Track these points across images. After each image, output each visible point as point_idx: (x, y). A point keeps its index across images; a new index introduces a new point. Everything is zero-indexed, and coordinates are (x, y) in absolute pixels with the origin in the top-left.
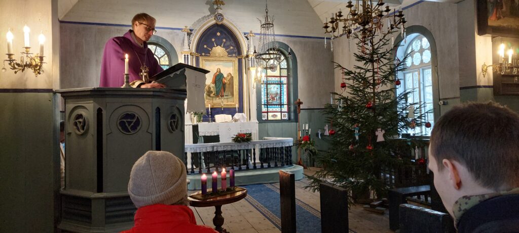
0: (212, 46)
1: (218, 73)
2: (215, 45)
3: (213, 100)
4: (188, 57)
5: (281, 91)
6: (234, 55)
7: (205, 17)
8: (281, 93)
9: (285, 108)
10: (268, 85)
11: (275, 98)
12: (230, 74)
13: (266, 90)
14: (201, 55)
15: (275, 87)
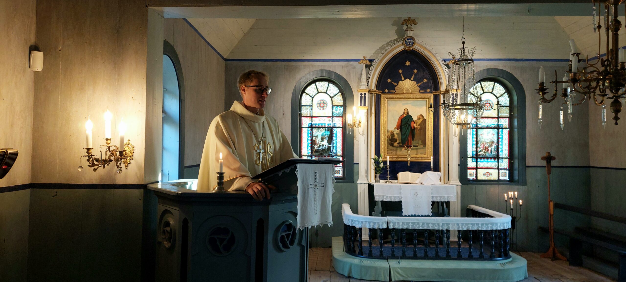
0: (398, 79)
1: (405, 115)
2: (403, 79)
3: (396, 150)
4: (365, 97)
5: (498, 138)
6: (428, 90)
7: (390, 42)
8: (498, 142)
9: (505, 164)
10: (479, 130)
11: (490, 149)
12: (422, 116)
13: (475, 136)
14: (384, 92)
15: (489, 133)
